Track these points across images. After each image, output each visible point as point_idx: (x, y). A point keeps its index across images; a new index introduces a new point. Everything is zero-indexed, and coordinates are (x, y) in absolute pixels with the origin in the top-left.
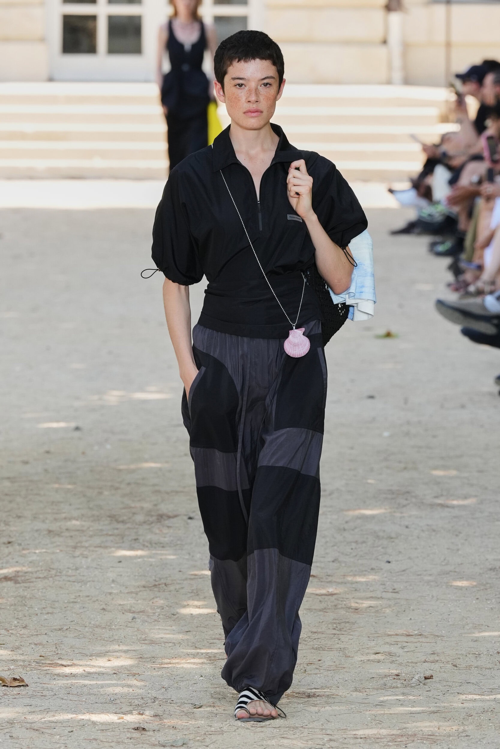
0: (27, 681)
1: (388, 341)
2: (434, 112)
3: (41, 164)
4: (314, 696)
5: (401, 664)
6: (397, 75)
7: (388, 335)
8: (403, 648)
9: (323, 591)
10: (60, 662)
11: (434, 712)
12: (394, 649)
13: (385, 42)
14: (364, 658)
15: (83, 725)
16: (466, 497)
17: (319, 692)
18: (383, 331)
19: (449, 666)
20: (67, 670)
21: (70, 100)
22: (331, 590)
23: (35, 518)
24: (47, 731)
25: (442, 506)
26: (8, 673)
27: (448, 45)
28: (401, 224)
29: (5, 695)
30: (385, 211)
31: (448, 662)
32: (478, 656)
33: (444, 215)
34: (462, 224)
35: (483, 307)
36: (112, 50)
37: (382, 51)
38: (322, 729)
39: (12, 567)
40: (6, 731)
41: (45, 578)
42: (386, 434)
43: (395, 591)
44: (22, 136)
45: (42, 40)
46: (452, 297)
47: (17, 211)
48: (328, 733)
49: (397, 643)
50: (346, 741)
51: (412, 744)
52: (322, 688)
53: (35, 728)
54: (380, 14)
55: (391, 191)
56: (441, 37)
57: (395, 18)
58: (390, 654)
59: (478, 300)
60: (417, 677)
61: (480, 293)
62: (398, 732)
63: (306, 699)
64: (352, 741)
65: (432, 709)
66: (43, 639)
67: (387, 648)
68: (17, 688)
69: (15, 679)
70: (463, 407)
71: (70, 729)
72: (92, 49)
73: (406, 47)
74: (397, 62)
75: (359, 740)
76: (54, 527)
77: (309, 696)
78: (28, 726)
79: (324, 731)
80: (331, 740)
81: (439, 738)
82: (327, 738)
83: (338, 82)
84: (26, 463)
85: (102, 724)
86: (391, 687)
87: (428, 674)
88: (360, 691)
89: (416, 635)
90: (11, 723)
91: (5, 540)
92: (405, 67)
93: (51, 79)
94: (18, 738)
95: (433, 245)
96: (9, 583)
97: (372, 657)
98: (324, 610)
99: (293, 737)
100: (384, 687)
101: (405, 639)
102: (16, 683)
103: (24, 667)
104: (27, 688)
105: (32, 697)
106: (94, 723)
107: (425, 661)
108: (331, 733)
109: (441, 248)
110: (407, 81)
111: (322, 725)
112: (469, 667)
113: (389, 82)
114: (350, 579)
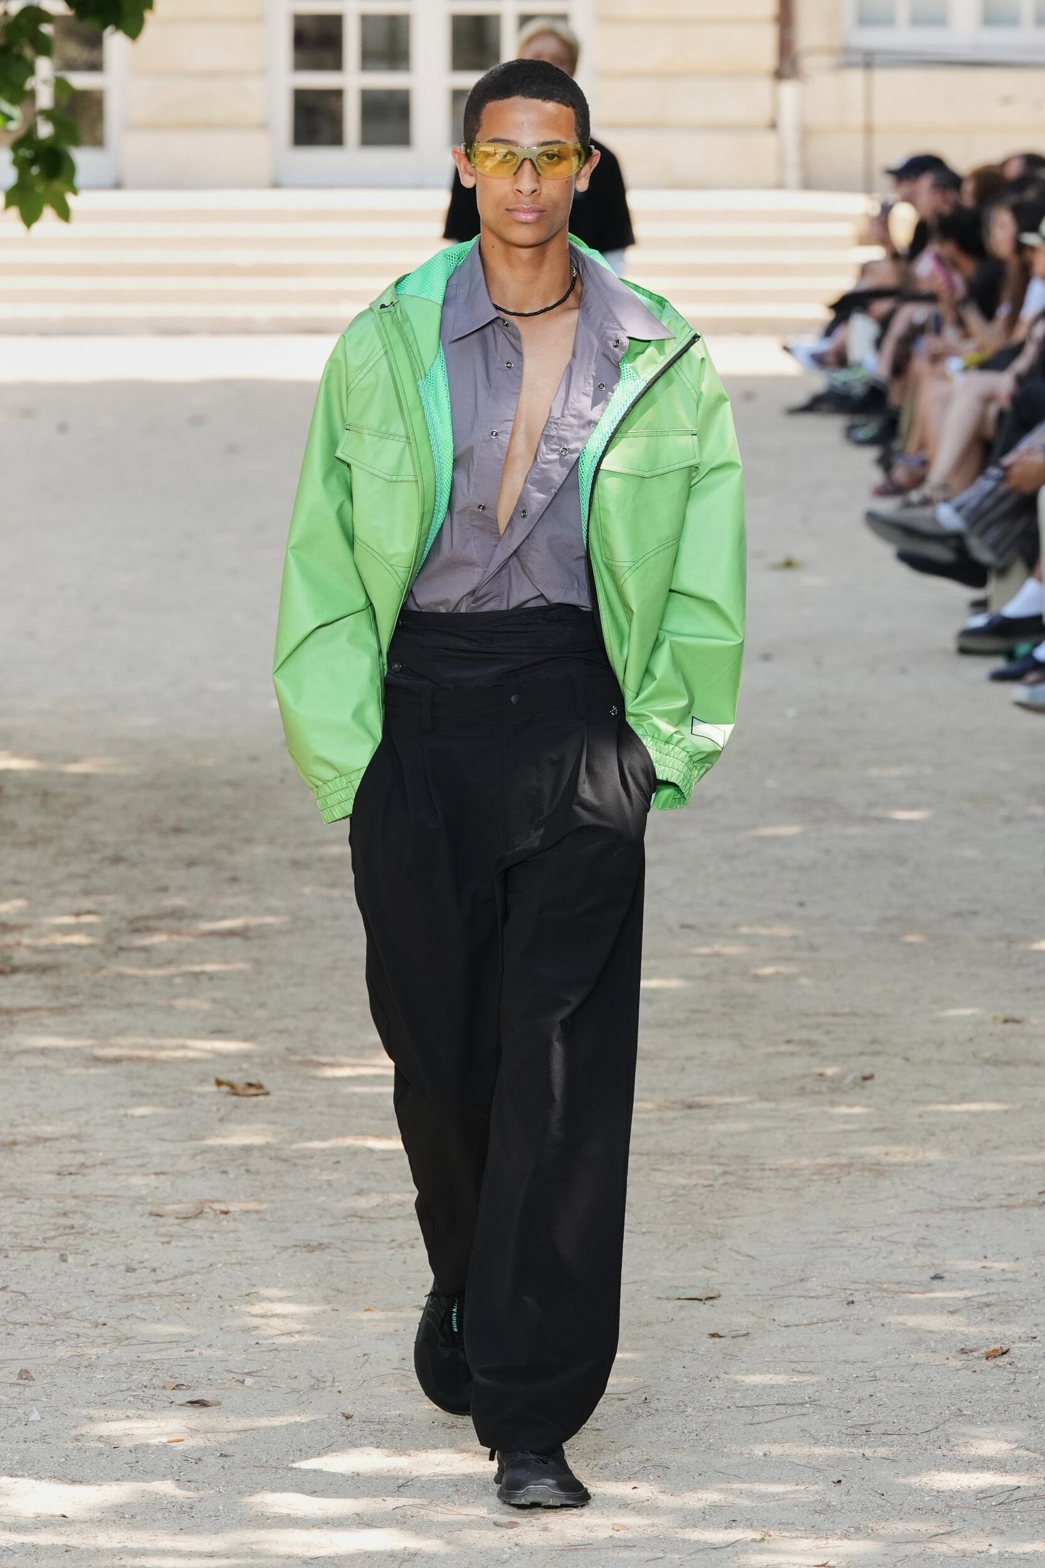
0: (268, 1086)
1: (788, 575)
2: (848, 230)
3: (262, 312)
4: (700, 1106)
5: (825, 1058)
6: (793, 176)
7: (789, 564)
8: (828, 1033)
9: (705, 950)
10: (316, 1058)
11: (877, 1130)
12: (815, 1035)
13: (773, 126)
14: (771, 1050)
15: (354, 1153)
16: (913, 807)
17: (703, 1100)
18: (779, 559)
19: (898, 1061)
20: (329, 1072)
21: (305, 216)
22: (717, 948)
23: (271, 841)
24: (301, 1162)
25: (880, 820)
26: (239, 1075)
27: (869, 130)
28: (801, 397)
29: (236, 1107)
30: (777, 380)
31: (896, 1055)
32: (940, 1045)
33: (866, 383)
34: (894, 397)
35: (934, 520)
36: (367, 140)
37: (769, 141)
38: (712, 1157)
39: (238, 916)
40: (241, 1161)
41: (290, 932)
42: (791, 712)
43: (813, 948)
44: (235, 271)
45: (263, 126)
46: (888, 506)
47: (228, 383)
48: (722, 1160)
49: (818, 1026)
50: (748, 1174)
51: (848, 1178)
52: (710, 1094)
53: (284, 1157)
54: (765, 86)
55: (786, 349)
56: (856, 118)
57: (789, 90)
58: (810, 1043)
59: (926, 512)
60: (850, 1077)
61: (926, 502)
62: (826, 1161)
63: (687, 1112)
64: (758, 1174)
65: (876, 1125)
66: (290, 1023)
67: (804, 1034)
68: (254, 1099)
69: (250, 1085)
70: (904, 671)
71: (335, 1159)
72: (336, 139)
73: (806, 133)
74: (792, 156)
75: (768, 1173)
76: (301, 854)
77: (690, 1107)
78: (273, 1153)
79: (715, 1160)
80: (725, 1173)
81: (886, 1168)
82: (719, 1169)
83: (704, 186)
84: (254, 759)
85: (383, 1151)
86: (813, 1092)
87: (867, 1072)
88: (767, 1100)
89: (846, 1014)
90: (247, 1150)
91: (227, 874)
92: (804, 164)
93: (276, 185)
94: (257, 1173)
95: (850, 431)
96: (236, 941)
97: (784, 1048)
98: (707, 978)
99: (669, 1168)
100: (802, 1092)
101: (831, 1020)
102: (253, 1091)
103: (263, 1065)
104: (268, 1098)
105: (276, 1110)
106: (371, 1151)
107: (862, 1053)
108: (725, 1161)
109: (863, 433)
110: (808, 184)
111: (712, 1149)
112: (928, 1062)
113: (780, 185)
114: (744, 930)
